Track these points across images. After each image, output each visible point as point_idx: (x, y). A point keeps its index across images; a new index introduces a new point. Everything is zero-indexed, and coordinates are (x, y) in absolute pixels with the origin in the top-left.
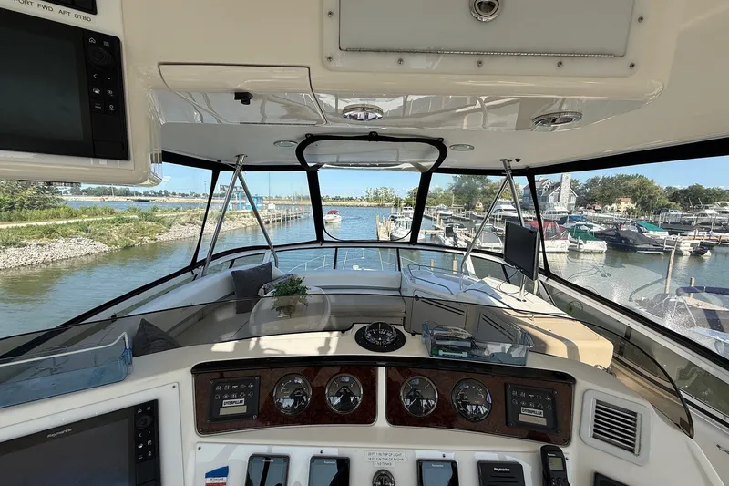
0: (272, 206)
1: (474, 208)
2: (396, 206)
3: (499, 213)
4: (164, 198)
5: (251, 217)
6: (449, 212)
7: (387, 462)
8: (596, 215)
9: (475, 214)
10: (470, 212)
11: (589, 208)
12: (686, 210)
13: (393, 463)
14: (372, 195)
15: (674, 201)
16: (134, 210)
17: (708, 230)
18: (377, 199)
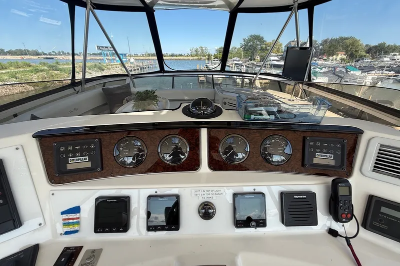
0: (132, 60)
1: (254, 59)
2: (208, 59)
3: (269, 62)
4: (63, 56)
5: (120, 67)
6: (240, 62)
7: (210, 196)
8: (323, 62)
9: (255, 63)
10: (252, 62)
11: (320, 59)
12: (373, 59)
13: (214, 196)
14: (194, 53)
15: (368, 53)
16: (45, 64)
17: (383, 70)
18: (197, 55)
